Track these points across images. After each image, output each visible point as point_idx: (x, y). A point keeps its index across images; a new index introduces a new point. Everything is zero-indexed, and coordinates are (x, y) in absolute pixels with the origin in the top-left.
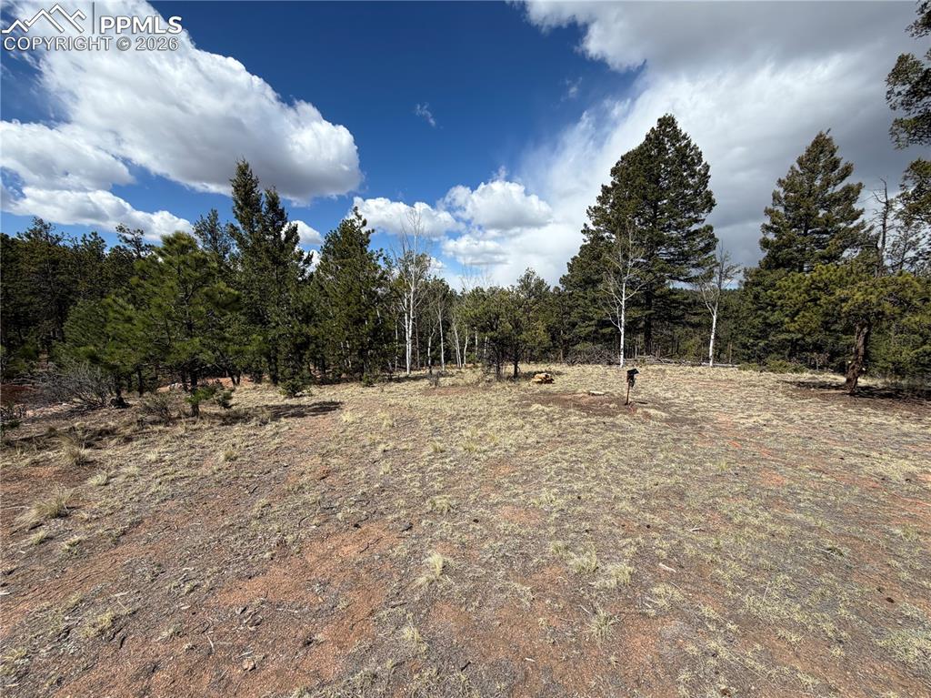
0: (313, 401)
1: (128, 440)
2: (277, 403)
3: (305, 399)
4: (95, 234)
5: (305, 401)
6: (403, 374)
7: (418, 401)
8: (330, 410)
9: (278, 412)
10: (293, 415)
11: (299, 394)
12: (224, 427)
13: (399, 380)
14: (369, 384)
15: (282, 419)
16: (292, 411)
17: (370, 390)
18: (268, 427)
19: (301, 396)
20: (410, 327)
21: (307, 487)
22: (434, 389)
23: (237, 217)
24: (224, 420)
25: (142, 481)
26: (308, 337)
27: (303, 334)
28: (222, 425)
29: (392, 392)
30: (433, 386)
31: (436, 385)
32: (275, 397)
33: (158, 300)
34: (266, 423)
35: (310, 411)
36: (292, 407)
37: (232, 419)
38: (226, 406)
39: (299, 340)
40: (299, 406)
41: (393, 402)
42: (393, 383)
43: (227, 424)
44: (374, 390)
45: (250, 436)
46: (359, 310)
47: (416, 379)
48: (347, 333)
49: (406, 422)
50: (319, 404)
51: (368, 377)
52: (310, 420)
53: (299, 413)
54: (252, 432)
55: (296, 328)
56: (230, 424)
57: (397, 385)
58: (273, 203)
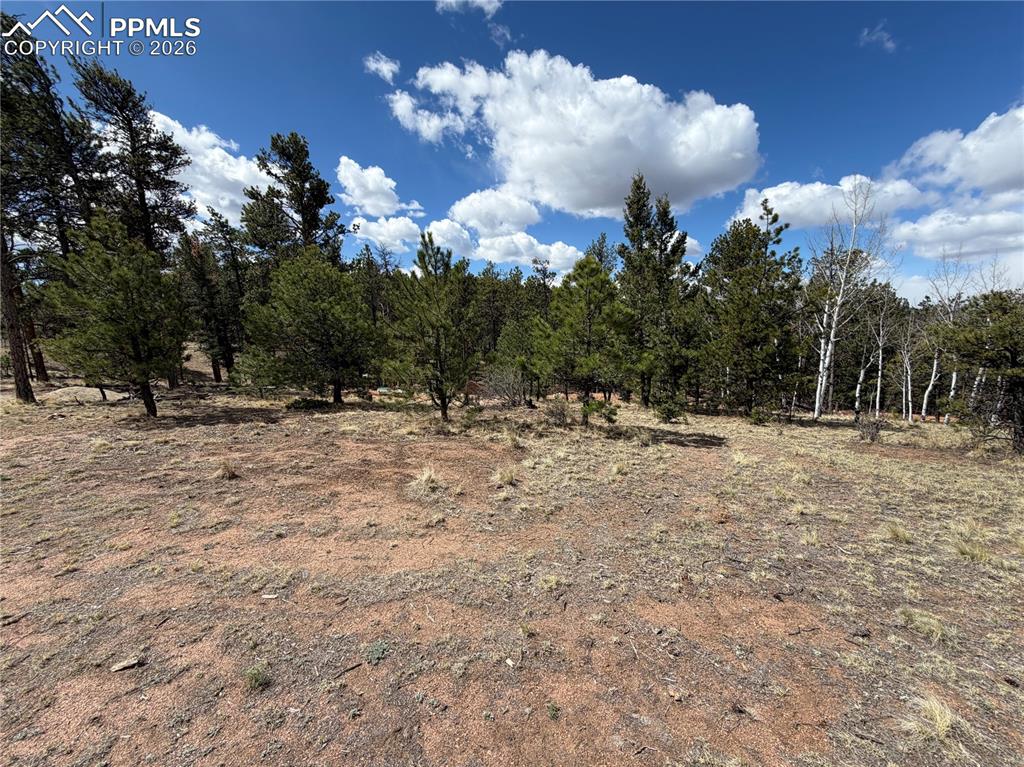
0: (691, 431)
1: (541, 436)
2: (652, 426)
3: (683, 427)
4: (517, 268)
5: (682, 428)
6: (809, 416)
7: (844, 457)
8: (714, 444)
9: (657, 437)
10: (671, 442)
11: (674, 420)
12: (609, 441)
13: (802, 423)
14: (760, 422)
15: (663, 444)
16: (669, 437)
17: (761, 429)
18: (651, 449)
19: (676, 423)
20: (828, 354)
21: (705, 527)
22: (870, 445)
23: (627, 235)
24: (609, 433)
25: (556, 473)
26: (687, 359)
27: (681, 356)
28: (607, 438)
29: (796, 438)
30: (868, 441)
31: (873, 439)
32: (649, 419)
33: (570, 319)
34: (647, 445)
35: (690, 442)
36: (670, 433)
37: (616, 434)
38: (611, 420)
39: (677, 363)
40: (676, 434)
41: (802, 451)
42: (794, 426)
43: (611, 438)
44: (768, 430)
45: (634, 454)
46: (755, 330)
47: (831, 425)
48: (736, 357)
49: (829, 483)
50: (698, 435)
51: (758, 413)
52: (692, 451)
53: (678, 440)
54: (636, 451)
55: (675, 350)
56: (614, 439)
57: (802, 430)
58: (664, 213)
